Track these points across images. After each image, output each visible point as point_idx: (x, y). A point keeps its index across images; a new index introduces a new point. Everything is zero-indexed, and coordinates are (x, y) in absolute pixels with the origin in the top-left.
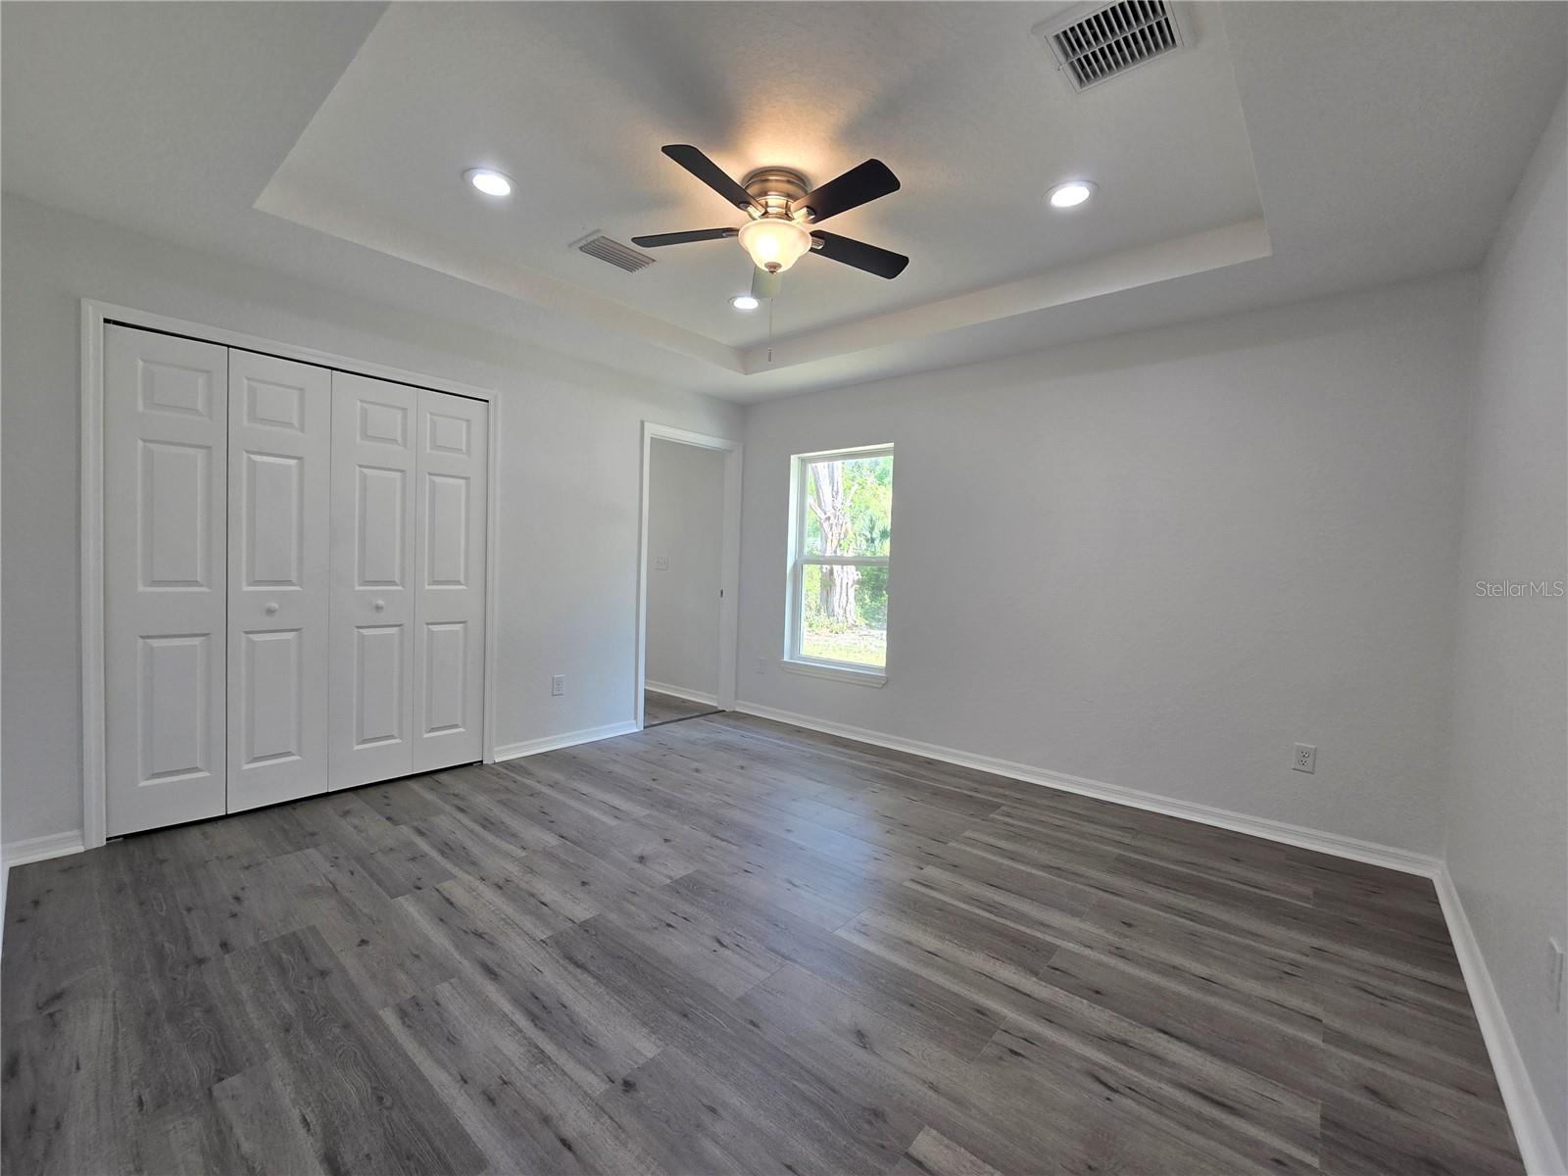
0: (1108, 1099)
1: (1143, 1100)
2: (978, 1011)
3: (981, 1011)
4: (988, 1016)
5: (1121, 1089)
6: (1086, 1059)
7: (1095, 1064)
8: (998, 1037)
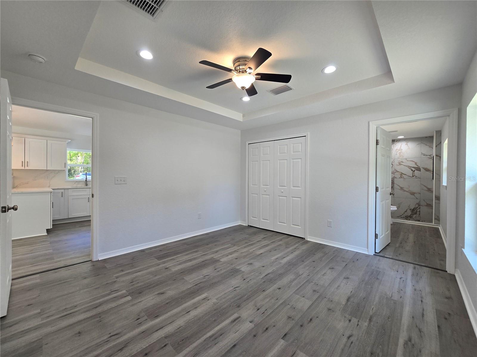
0: (110, 334)
1: (102, 342)
2: (157, 316)
3: (157, 317)
4: (154, 318)
5: (110, 339)
6: (124, 335)
7: (121, 336)
8: (146, 317)
